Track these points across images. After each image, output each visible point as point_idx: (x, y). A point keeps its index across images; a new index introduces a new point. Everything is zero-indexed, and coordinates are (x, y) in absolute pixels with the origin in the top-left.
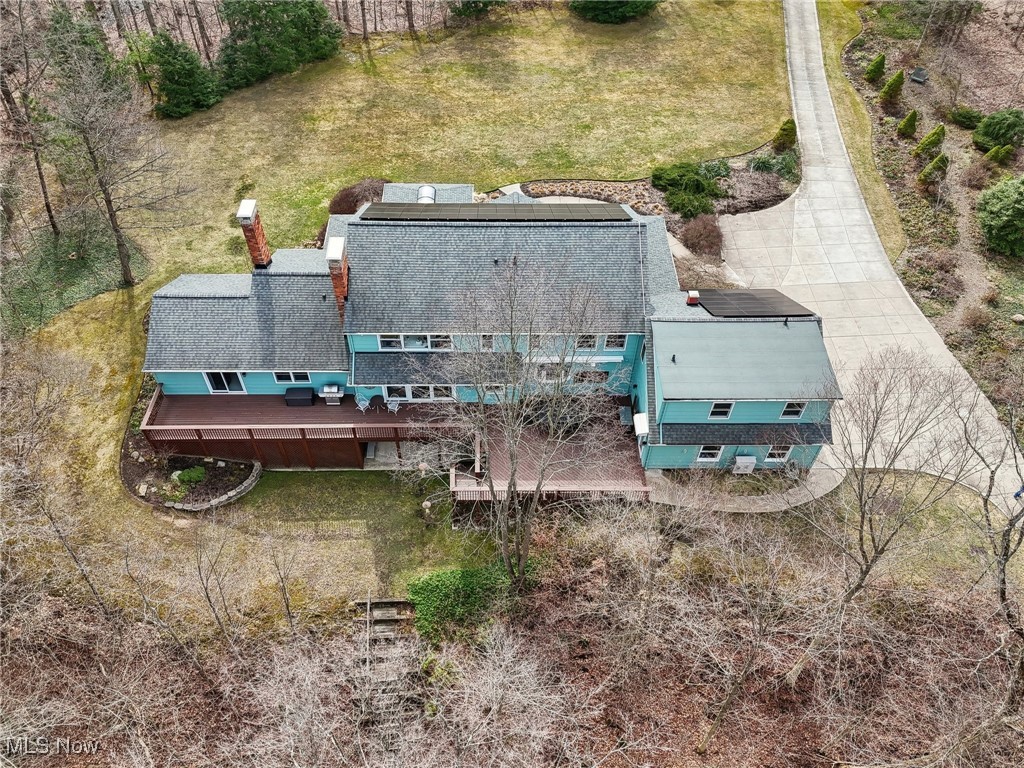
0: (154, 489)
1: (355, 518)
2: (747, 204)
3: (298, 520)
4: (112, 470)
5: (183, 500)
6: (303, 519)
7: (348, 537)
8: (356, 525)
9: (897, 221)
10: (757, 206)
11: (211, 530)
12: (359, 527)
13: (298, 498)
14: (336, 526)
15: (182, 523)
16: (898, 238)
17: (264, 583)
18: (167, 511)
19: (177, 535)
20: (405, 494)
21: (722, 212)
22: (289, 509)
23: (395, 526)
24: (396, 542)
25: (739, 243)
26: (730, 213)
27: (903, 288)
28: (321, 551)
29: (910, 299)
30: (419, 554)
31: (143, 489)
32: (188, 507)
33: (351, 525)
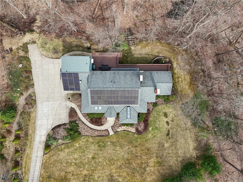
0: (166, 60)
1: (136, 57)
2: (62, 126)
3: (145, 57)
4: (173, 63)
5: (162, 58)
6: (144, 57)
7: (137, 54)
8: (136, 56)
9: (31, 120)
10: (59, 126)
11: (157, 54)
12: (135, 56)
13: (145, 61)
14: (139, 56)
15: (161, 55)
16: (32, 115)
17: (148, 47)
18: (163, 57)
19: (161, 53)
20: (129, 61)
21: (67, 124)
22: (146, 59)
23: (130, 56)
24: (130, 53)
25: (66, 114)
26: (66, 124)
27: (37, 100)
28: (141, 52)
29: (36, 97)
30: (127, 52)
31: (168, 59)
32: (161, 57)
33: (137, 56)
